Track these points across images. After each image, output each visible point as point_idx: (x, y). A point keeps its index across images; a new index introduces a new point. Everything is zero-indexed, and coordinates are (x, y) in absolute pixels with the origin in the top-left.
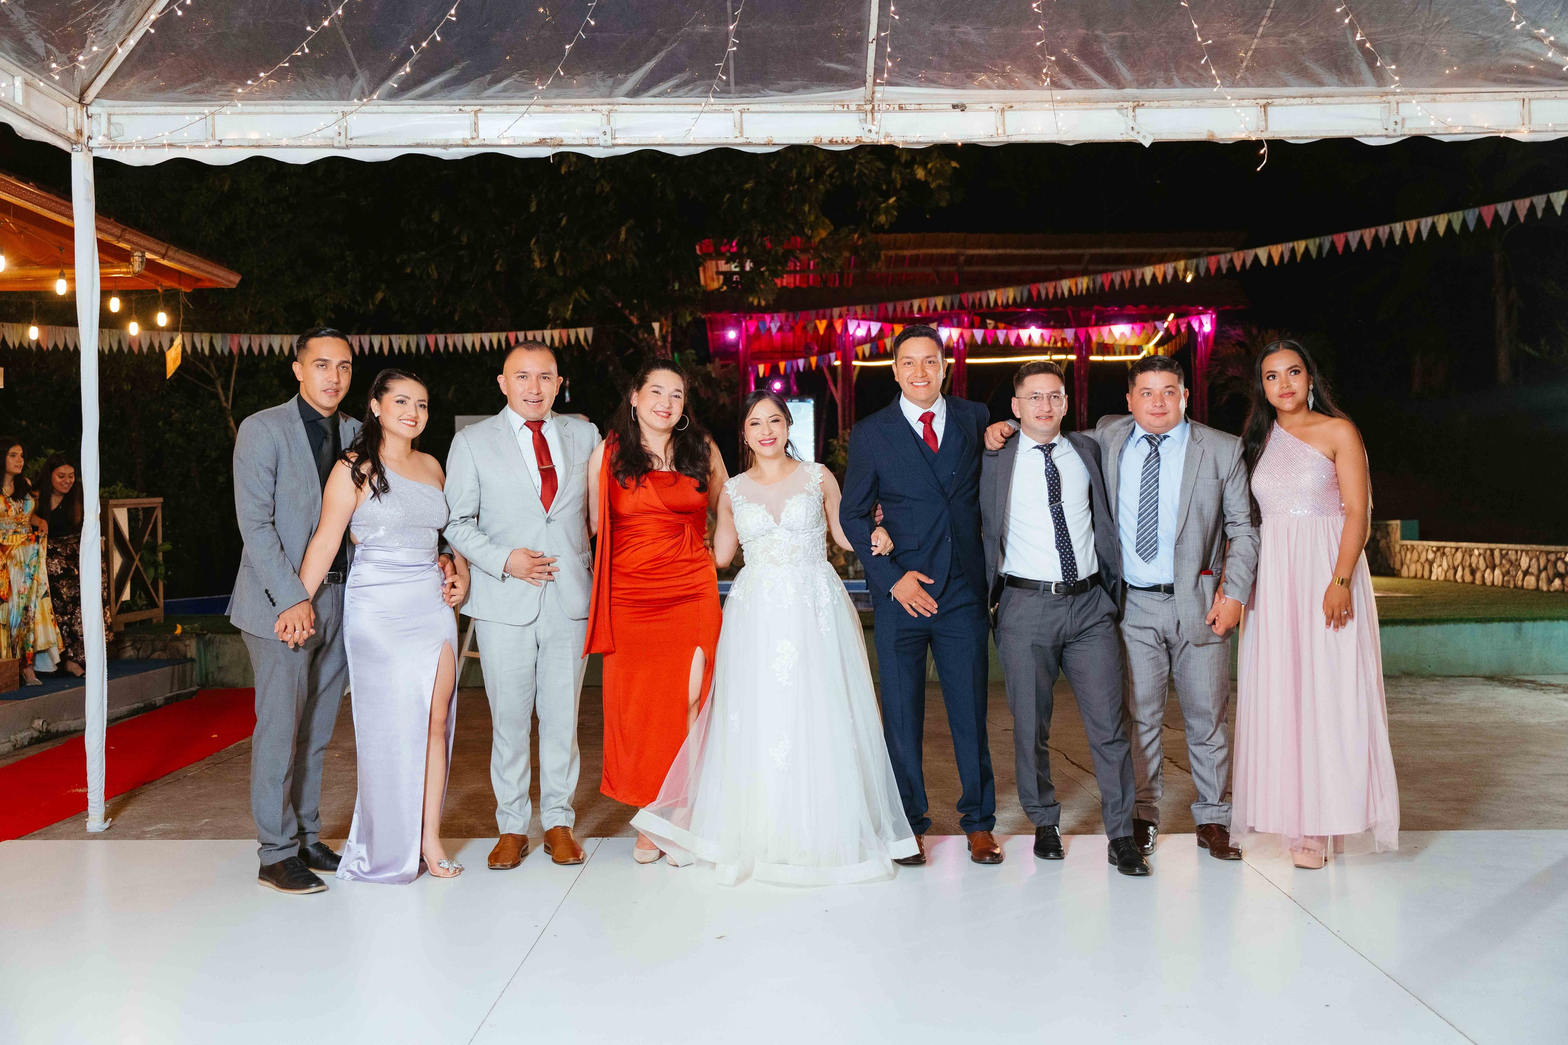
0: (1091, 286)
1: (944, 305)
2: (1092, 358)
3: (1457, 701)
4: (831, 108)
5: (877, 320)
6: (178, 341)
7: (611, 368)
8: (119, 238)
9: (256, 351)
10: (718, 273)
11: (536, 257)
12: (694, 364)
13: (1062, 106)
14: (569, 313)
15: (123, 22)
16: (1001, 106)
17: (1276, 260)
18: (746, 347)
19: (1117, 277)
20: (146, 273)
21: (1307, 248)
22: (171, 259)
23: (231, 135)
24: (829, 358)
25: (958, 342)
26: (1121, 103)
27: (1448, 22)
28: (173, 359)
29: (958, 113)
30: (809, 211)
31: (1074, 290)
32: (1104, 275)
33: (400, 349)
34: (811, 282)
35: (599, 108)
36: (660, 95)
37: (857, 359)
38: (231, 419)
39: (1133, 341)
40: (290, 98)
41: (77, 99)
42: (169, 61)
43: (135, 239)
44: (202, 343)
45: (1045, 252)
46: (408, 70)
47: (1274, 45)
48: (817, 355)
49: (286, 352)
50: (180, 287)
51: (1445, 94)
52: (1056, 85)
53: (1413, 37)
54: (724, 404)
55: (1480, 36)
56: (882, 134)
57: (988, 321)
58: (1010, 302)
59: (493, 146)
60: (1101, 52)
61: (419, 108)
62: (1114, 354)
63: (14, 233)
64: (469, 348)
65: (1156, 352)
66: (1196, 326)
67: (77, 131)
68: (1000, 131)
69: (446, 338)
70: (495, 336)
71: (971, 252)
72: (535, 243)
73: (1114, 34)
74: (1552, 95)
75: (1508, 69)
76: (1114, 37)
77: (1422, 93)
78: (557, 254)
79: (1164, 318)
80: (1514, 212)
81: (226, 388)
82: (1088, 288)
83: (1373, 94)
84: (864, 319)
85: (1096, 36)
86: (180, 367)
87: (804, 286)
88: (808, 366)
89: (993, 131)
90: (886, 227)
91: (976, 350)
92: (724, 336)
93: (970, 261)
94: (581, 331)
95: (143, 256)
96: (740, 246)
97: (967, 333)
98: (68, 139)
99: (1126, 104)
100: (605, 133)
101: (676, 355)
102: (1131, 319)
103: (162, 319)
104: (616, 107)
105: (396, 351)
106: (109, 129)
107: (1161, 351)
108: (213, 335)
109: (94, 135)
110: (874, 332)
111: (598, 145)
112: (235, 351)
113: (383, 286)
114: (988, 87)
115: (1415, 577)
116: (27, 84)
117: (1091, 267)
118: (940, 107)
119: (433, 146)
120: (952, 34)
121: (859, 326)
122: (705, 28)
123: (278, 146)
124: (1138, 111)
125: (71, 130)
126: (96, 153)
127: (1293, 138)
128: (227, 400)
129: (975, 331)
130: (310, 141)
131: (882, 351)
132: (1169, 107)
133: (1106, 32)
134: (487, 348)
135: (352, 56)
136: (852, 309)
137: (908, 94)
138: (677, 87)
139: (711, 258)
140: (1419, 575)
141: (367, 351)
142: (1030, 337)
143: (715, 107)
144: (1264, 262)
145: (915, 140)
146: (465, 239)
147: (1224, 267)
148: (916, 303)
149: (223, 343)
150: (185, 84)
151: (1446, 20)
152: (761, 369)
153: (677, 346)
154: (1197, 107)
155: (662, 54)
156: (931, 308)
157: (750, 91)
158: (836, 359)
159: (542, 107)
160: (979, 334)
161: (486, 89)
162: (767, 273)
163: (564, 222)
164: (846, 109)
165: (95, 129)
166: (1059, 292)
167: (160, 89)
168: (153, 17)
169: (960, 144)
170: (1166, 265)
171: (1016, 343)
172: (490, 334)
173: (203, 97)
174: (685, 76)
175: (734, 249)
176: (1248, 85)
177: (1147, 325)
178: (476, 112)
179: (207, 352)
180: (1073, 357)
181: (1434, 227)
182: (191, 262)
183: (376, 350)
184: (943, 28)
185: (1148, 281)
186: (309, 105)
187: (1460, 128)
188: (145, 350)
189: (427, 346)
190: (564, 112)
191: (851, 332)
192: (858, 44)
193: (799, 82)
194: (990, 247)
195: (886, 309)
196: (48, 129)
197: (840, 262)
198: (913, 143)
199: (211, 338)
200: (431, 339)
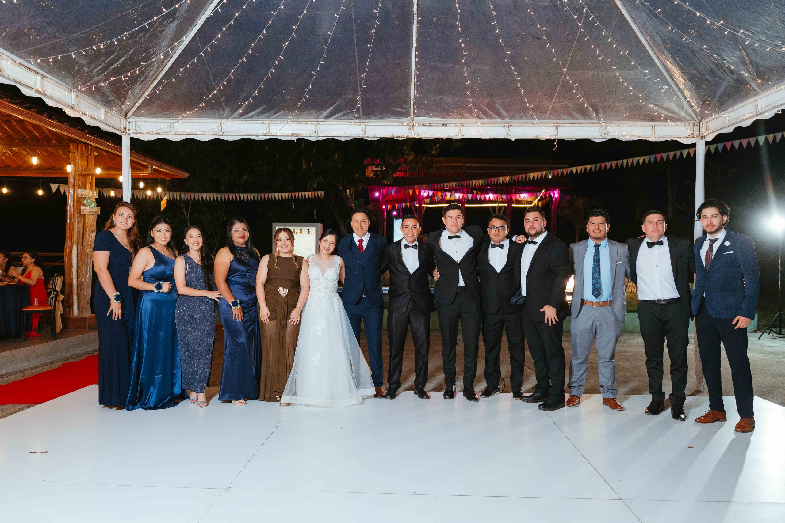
0: (510, 180)
1: (456, 185)
2: (513, 205)
3: (636, 342)
4: (398, 124)
5: (431, 190)
6: (165, 198)
7: (332, 206)
8: (143, 161)
9: (197, 199)
10: (373, 171)
11: (304, 164)
12: (363, 205)
13: (482, 125)
14: (315, 186)
15: (141, 90)
16: (460, 125)
17: (579, 172)
18: (382, 199)
19: (520, 177)
20: (154, 172)
21: (591, 168)
22: (162, 168)
23: (180, 130)
24: (414, 203)
25: (462, 198)
26: (504, 125)
27: (622, 99)
28: (163, 204)
29: (444, 127)
30: (406, 149)
31: (504, 181)
32: (515, 176)
33: (251, 199)
34: (407, 175)
35: (313, 123)
36: (336, 118)
37: (425, 204)
38: (188, 222)
39: (529, 200)
40: (201, 117)
41: (124, 116)
42: (157, 104)
43: (149, 161)
44: (176, 196)
45: (495, 165)
46: (241, 111)
47: (559, 106)
48: (410, 202)
49: (208, 200)
50: (166, 178)
51: (623, 123)
52: (478, 117)
53: (610, 103)
54: (374, 220)
55: (635, 104)
56: (416, 135)
57: (474, 191)
58: (480, 185)
59: (274, 136)
60: (496, 107)
61: (247, 122)
62: (522, 204)
63: (106, 157)
64: (277, 199)
65: (538, 204)
66: (552, 195)
67: (124, 128)
68: (459, 134)
69: (268, 195)
70: (287, 194)
71: (468, 165)
72: (303, 159)
73: (500, 101)
74: (663, 124)
75: (646, 116)
76: (500, 102)
77: (615, 123)
78: (312, 163)
79: (540, 192)
80: (668, 156)
81: (187, 211)
82: (509, 180)
83: (597, 123)
84: (426, 189)
85: (494, 101)
86: (166, 208)
87: (405, 176)
88: (406, 206)
89: (457, 134)
90: (435, 155)
91: (469, 202)
92: (374, 195)
93: (468, 168)
94: (319, 193)
95: (152, 167)
96: (380, 161)
97: (465, 195)
98: (121, 131)
99: (506, 125)
100: (315, 132)
101: (356, 201)
102: (528, 192)
103: (159, 190)
104: (320, 123)
105: (249, 200)
106: (136, 127)
107: (540, 203)
108: (181, 193)
109: (131, 129)
110: (430, 195)
111: (313, 136)
112: (189, 199)
113: (246, 174)
114: (455, 118)
115: (631, 292)
116: (105, 111)
117: (513, 172)
118: (438, 125)
119: (253, 135)
120: (441, 100)
121: (425, 192)
122: (351, 96)
123: (197, 135)
124: (510, 127)
125: (122, 127)
126: (131, 136)
127: (567, 138)
128: (187, 216)
129: (468, 195)
130: (208, 133)
131: (434, 201)
132: (522, 126)
133: (496, 100)
134: (284, 198)
135: (224, 105)
136: (422, 186)
137: (425, 120)
138: (341, 116)
139: (370, 165)
140: (633, 292)
141: (238, 199)
142: (489, 197)
143: (356, 123)
144: (574, 172)
145: (428, 137)
146: (277, 157)
147: (560, 174)
148: (446, 184)
149: (184, 196)
150: (163, 112)
151: (622, 98)
152: (389, 207)
153: (357, 198)
154: (531, 126)
155: (336, 105)
156: (451, 186)
157: (369, 118)
158: (417, 204)
159: (293, 122)
160: (470, 196)
161: (273, 115)
162: (390, 172)
163: (314, 151)
164: (403, 125)
165: (130, 127)
166: (499, 182)
167: (155, 114)
168: (148, 93)
169: (444, 139)
170: (539, 173)
171: (484, 199)
172: (285, 194)
173: (170, 116)
174: (345, 112)
175: (378, 162)
176: (550, 119)
177: (534, 194)
178: (269, 124)
179: (178, 199)
180: (506, 205)
181: (638, 161)
182: (170, 169)
183: (242, 199)
184: (438, 98)
185: (531, 179)
186: (208, 120)
187: (628, 136)
188: (155, 198)
189: (261, 198)
190: (301, 124)
191: (422, 194)
192: (407, 102)
193: (386, 115)
194: (475, 163)
195: (435, 186)
196: (113, 128)
197: (418, 168)
198: (428, 138)
199: (180, 194)
200: (263, 195)
